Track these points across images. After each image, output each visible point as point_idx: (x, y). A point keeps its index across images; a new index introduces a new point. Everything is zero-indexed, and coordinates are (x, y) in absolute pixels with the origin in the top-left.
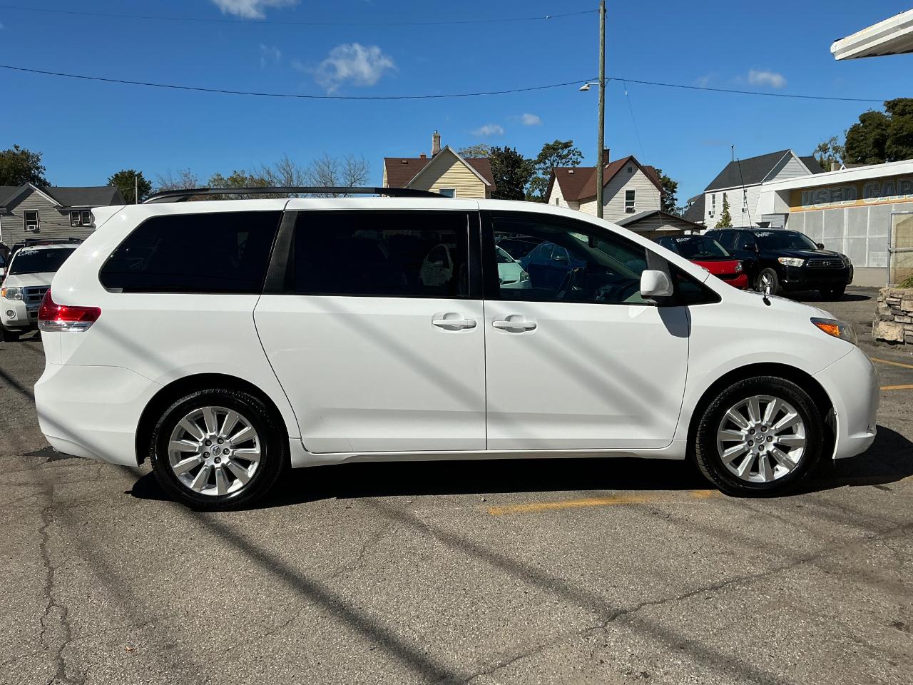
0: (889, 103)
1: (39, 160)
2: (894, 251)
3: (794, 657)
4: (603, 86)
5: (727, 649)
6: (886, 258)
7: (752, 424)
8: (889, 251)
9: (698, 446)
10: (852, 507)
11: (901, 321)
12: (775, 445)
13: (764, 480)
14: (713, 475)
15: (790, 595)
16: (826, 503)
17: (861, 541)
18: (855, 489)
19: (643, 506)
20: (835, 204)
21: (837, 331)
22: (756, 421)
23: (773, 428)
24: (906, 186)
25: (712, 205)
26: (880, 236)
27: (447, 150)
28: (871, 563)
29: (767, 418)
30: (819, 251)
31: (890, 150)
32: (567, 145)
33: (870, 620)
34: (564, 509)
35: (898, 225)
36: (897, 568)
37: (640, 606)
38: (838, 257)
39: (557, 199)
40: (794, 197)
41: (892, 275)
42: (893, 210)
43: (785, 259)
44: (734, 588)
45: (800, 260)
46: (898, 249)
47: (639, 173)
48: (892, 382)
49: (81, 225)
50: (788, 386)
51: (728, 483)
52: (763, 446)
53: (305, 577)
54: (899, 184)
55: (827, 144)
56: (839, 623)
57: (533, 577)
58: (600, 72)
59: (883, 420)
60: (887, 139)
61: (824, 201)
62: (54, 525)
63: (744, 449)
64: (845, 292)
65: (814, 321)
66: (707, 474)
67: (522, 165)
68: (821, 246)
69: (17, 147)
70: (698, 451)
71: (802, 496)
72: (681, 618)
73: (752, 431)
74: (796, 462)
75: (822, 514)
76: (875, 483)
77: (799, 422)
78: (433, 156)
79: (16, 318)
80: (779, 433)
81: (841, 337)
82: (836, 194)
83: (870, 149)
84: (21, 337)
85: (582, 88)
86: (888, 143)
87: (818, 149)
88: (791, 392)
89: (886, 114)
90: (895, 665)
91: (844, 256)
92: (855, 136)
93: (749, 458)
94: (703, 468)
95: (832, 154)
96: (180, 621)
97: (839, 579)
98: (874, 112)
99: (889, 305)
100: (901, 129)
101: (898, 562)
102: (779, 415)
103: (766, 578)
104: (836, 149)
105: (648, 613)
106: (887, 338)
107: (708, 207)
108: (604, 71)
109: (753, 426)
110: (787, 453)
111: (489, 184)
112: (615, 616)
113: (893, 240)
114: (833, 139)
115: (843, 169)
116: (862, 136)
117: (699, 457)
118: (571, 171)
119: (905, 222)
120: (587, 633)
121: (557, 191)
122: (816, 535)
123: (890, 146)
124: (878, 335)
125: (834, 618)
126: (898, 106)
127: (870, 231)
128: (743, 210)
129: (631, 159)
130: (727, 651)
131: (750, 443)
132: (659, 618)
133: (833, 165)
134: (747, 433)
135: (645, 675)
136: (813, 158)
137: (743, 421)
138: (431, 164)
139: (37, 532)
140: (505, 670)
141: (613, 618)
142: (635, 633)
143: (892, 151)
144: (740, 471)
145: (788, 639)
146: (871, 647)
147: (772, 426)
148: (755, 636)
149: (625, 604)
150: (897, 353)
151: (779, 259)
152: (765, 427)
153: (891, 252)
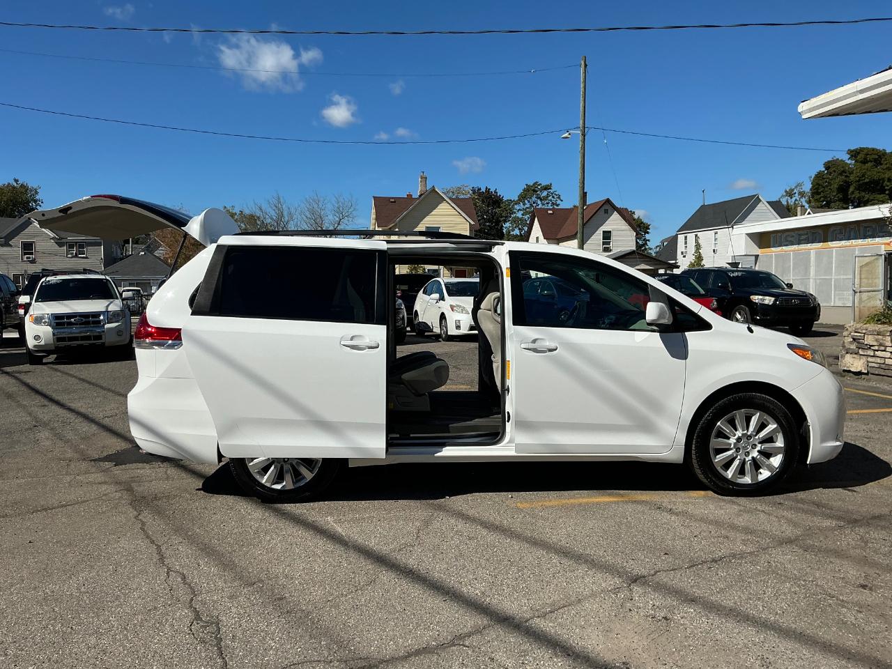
0: (852, 151)
1: (37, 193)
2: (858, 291)
3: (782, 608)
4: (584, 135)
5: (728, 602)
6: (851, 298)
7: (739, 433)
8: (854, 291)
9: (693, 452)
10: (825, 504)
11: (865, 354)
12: (758, 451)
13: (750, 482)
14: (707, 478)
15: (777, 566)
16: (802, 501)
17: (833, 529)
18: (827, 491)
19: (647, 502)
20: (803, 246)
21: (809, 355)
22: (743, 431)
23: (757, 437)
24: (869, 231)
25: (684, 245)
26: (845, 277)
27: (433, 190)
28: (841, 544)
29: (751, 428)
30: (788, 290)
31: (853, 196)
32: (547, 188)
33: (841, 583)
34: (580, 504)
35: (861, 267)
36: (862, 548)
37: (656, 573)
38: (806, 296)
39: (537, 238)
40: (763, 240)
41: (857, 313)
42: (857, 252)
43: (757, 297)
44: (730, 561)
45: (770, 298)
46: (862, 289)
47: (616, 216)
48: (857, 407)
49: (76, 256)
50: (769, 401)
51: (720, 484)
52: (748, 452)
53: (375, 551)
54: (862, 229)
55: (793, 190)
56: (817, 585)
57: (565, 553)
58: (581, 122)
59: (850, 438)
60: (850, 185)
61: (792, 244)
62: (146, 513)
63: (732, 455)
64: (813, 329)
65: (790, 346)
66: (701, 477)
67: (502, 205)
68: (790, 286)
69: (16, 181)
70: (694, 456)
71: (782, 496)
72: (690, 581)
73: (739, 439)
74: (777, 467)
75: (800, 508)
76: (844, 487)
77: (779, 432)
78: (420, 196)
79: (43, 343)
80: (762, 442)
81: (813, 360)
82: (803, 237)
83: (834, 194)
84: (44, 361)
85: (563, 136)
86: (851, 189)
87: (785, 194)
88: (772, 407)
89: (849, 162)
90: (860, 612)
91: (812, 295)
92: (820, 182)
93: (736, 463)
94: (698, 471)
95: (798, 199)
96: (282, 581)
97: (816, 556)
98: (838, 159)
99: (854, 339)
100: (863, 176)
101: (863, 544)
102: (762, 426)
103: (755, 555)
104: (802, 194)
105: (663, 578)
106: (852, 370)
107: (681, 247)
108: (584, 122)
109: (740, 435)
110: (769, 459)
111: (473, 223)
112: (635, 580)
113: (857, 281)
114: (799, 185)
115: (809, 213)
116: (826, 182)
117: (694, 461)
118: (550, 212)
119: (867, 264)
120: (616, 590)
121: (537, 230)
122: (795, 525)
123: (853, 193)
124: (845, 366)
125: (813, 581)
126: (861, 155)
127: (835, 273)
128: (714, 251)
129: (608, 201)
130: (730, 603)
131: (738, 450)
132: (673, 581)
133: (799, 209)
134: (735, 441)
135: (665, 618)
136: (779, 202)
137: (731, 431)
138: (419, 203)
139: (133, 519)
140: (554, 615)
141: (635, 581)
142: (654, 591)
143: (854, 198)
144: (730, 474)
145: (777, 596)
146: (843, 601)
147: (756, 435)
148: (750, 594)
149: (644, 572)
150: (862, 382)
151: (751, 297)
152: (750, 436)
153: (855, 292)
